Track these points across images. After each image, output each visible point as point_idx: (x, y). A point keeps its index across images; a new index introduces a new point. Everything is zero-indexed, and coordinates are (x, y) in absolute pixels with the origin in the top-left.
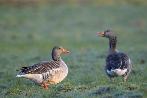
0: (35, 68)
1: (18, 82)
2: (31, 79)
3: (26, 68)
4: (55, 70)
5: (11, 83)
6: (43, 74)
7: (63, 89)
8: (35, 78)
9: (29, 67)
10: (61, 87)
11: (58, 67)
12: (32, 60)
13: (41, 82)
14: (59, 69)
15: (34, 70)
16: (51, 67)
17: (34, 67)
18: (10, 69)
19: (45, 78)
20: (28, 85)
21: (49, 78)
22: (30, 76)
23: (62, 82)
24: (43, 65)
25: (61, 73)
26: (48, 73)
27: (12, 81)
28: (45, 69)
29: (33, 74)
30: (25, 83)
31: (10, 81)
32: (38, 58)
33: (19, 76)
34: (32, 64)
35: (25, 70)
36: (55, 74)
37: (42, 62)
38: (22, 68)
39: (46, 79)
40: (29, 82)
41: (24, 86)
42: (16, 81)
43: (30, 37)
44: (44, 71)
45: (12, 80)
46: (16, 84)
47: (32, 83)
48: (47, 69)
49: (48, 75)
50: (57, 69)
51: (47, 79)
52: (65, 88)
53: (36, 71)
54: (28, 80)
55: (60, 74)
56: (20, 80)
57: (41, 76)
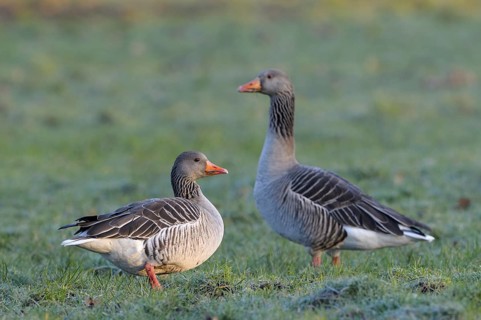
1: (65, 265)
3: (94, 219)
4: (183, 226)
5: (41, 266)
6: (146, 240)
7: (209, 288)
8: (121, 252)
9: (102, 217)
10: (203, 283)
11: (193, 218)
12: (109, 194)
13: (140, 263)
14: (196, 224)
15: (120, 227)
16: (172, 216)
17: (119, 216)
18: (41, 223)
19: (151, 253)
20: (97, 273)
21: (165, 251)
23: (207, 264)
24: (146, 212)
25: (204, 235)
26: (161, 234)
27: (45, 262)
29: (116, 240)
30: (86, 269)
31: (39, 261)
32: (128, 190)
34: (110, 208)
36: (183, 240)
37: (143, 202)
38: (81, 220)
39: (155, 255)
40: (100, 263)
41: (84, 276)
42: (59, 260)
44: (152, 229)
45: (47, 256)
46: (60, 269)
47: (108, 269)
49: (160, 242)
50: (189, 224)
51: (159, 256)
52: (215, 285)
54: (98, 257)
55: (200, 240)
56: (73, 257)
57: (139, 245)
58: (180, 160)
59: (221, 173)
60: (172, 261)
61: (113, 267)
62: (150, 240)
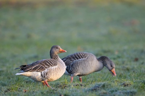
0: (33, 66)
1: (17, 80)
2: (30, 77)
3: (25, 66)
4: (53, 68)
5: (10, 80)
6: (41, 72)
7: (61, 86)
8: (34, 76)
9: (27, 65)
10: (59, 85)
11: (55, 65)
12: (30, 58)
14: (56, 67)
15: (33, 68)
18: (10, 67)
19: (43, 76)
20: (27, 82)
21: (47, 75)
22: (29, 74)
23: (60, 79)
24: (41, 64)
25: (59, 70)
26: (46, 70)
27: (11, 79)
28: (43, 67)
29: (32, 72)
30: (24, 81)
31: (9, 79)
32: (36, 57)
33: (18, 74)
34: (31, 63)
35: (24, 68)
36: (53, 72)
37: (40, 60)
40: (28, 79)
41: (23, 83)
42: (15, 78)
43: (29, 36)
45: (12, 77)
46: (16, 81)
47: (30, 81)
48: (45, 67)
49: (46, 73)
50: (54, 67)
51: (46, 77)
52: (62, 85)
53: (35, 69)
54: (27, 77)
55: (58, 72)
56: (20, 78)
57: (39, 74)
58: (52, 48)
59: (64, 52)
60: (50, 78)
61: (32, 80)
62: (43, 72)
